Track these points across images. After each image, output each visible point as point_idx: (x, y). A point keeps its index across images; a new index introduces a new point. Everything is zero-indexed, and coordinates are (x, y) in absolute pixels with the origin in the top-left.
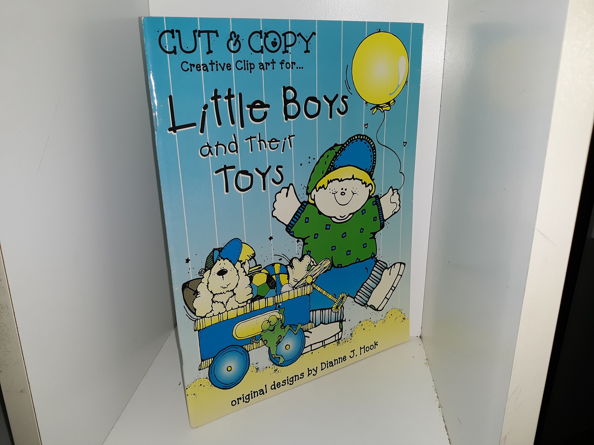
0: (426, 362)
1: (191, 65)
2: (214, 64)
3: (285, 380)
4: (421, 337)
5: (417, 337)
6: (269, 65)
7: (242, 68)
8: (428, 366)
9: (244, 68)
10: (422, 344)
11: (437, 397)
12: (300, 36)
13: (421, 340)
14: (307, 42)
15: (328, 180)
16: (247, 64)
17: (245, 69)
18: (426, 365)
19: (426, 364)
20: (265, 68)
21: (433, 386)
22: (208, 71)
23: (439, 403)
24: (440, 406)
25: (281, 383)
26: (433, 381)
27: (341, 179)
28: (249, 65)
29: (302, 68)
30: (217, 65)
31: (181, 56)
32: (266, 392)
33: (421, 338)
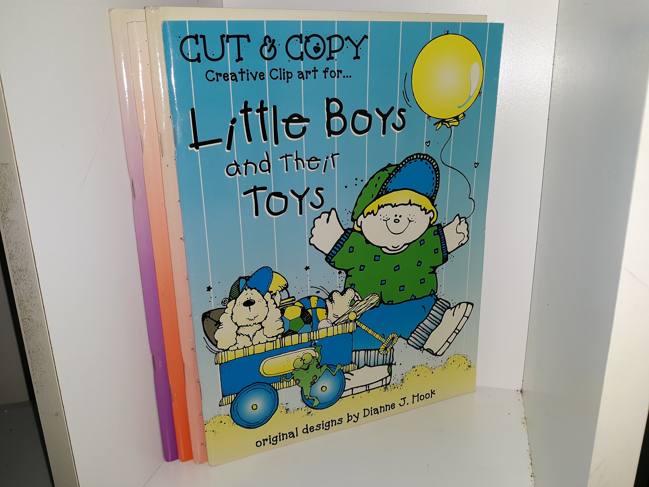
0: (524, 421)
1: (217, 74)
2: (244, 72)
3: (320, 425)
4: (521, 391)
5: (517, 391)
6: (310, 74)
7: (277, 77)
8: (526, 426)
9: (279, 77)
10: (521, 400)
11: (531, 464)
12: (348, 40)
13: (521, 394)
14: (357, 47)
15: (379, 205)
16: (284, 73)
17: (281, 79)
18: (523, 425)
19: (524, 423)
20: (305, 77)
21: (528, 451)
22: (237, 81)
23: (532, 471)
24: (532, 475)
25: (315, 428)
26: (529, 444)
27: (395, 204)
28: (286, 74)
29: (350, 77)
30: (248, 74)
31: (206, 64)
32: (297, 436)
33: (522, 393)
